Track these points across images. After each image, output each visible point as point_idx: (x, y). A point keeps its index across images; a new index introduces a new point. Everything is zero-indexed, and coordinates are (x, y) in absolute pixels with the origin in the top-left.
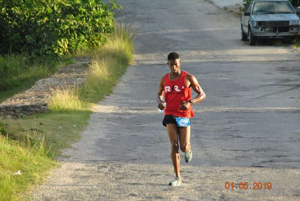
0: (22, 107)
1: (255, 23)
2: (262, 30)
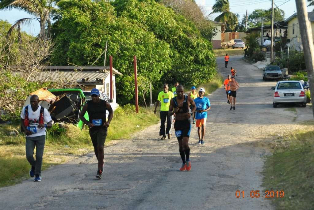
1: (266, 74)
2: (269, 76)
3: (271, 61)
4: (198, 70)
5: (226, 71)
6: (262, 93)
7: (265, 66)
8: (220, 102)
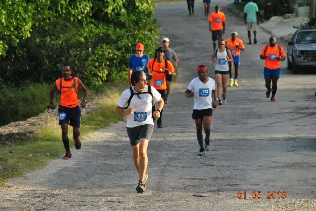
0: (8, 135)
1: (298, 52)
2: (304, 59)
3: (310, 17)
4: (106, 40)
5: (183, 44)
6: (287, 108)
7: (293, 31)
8: (170, 133)
